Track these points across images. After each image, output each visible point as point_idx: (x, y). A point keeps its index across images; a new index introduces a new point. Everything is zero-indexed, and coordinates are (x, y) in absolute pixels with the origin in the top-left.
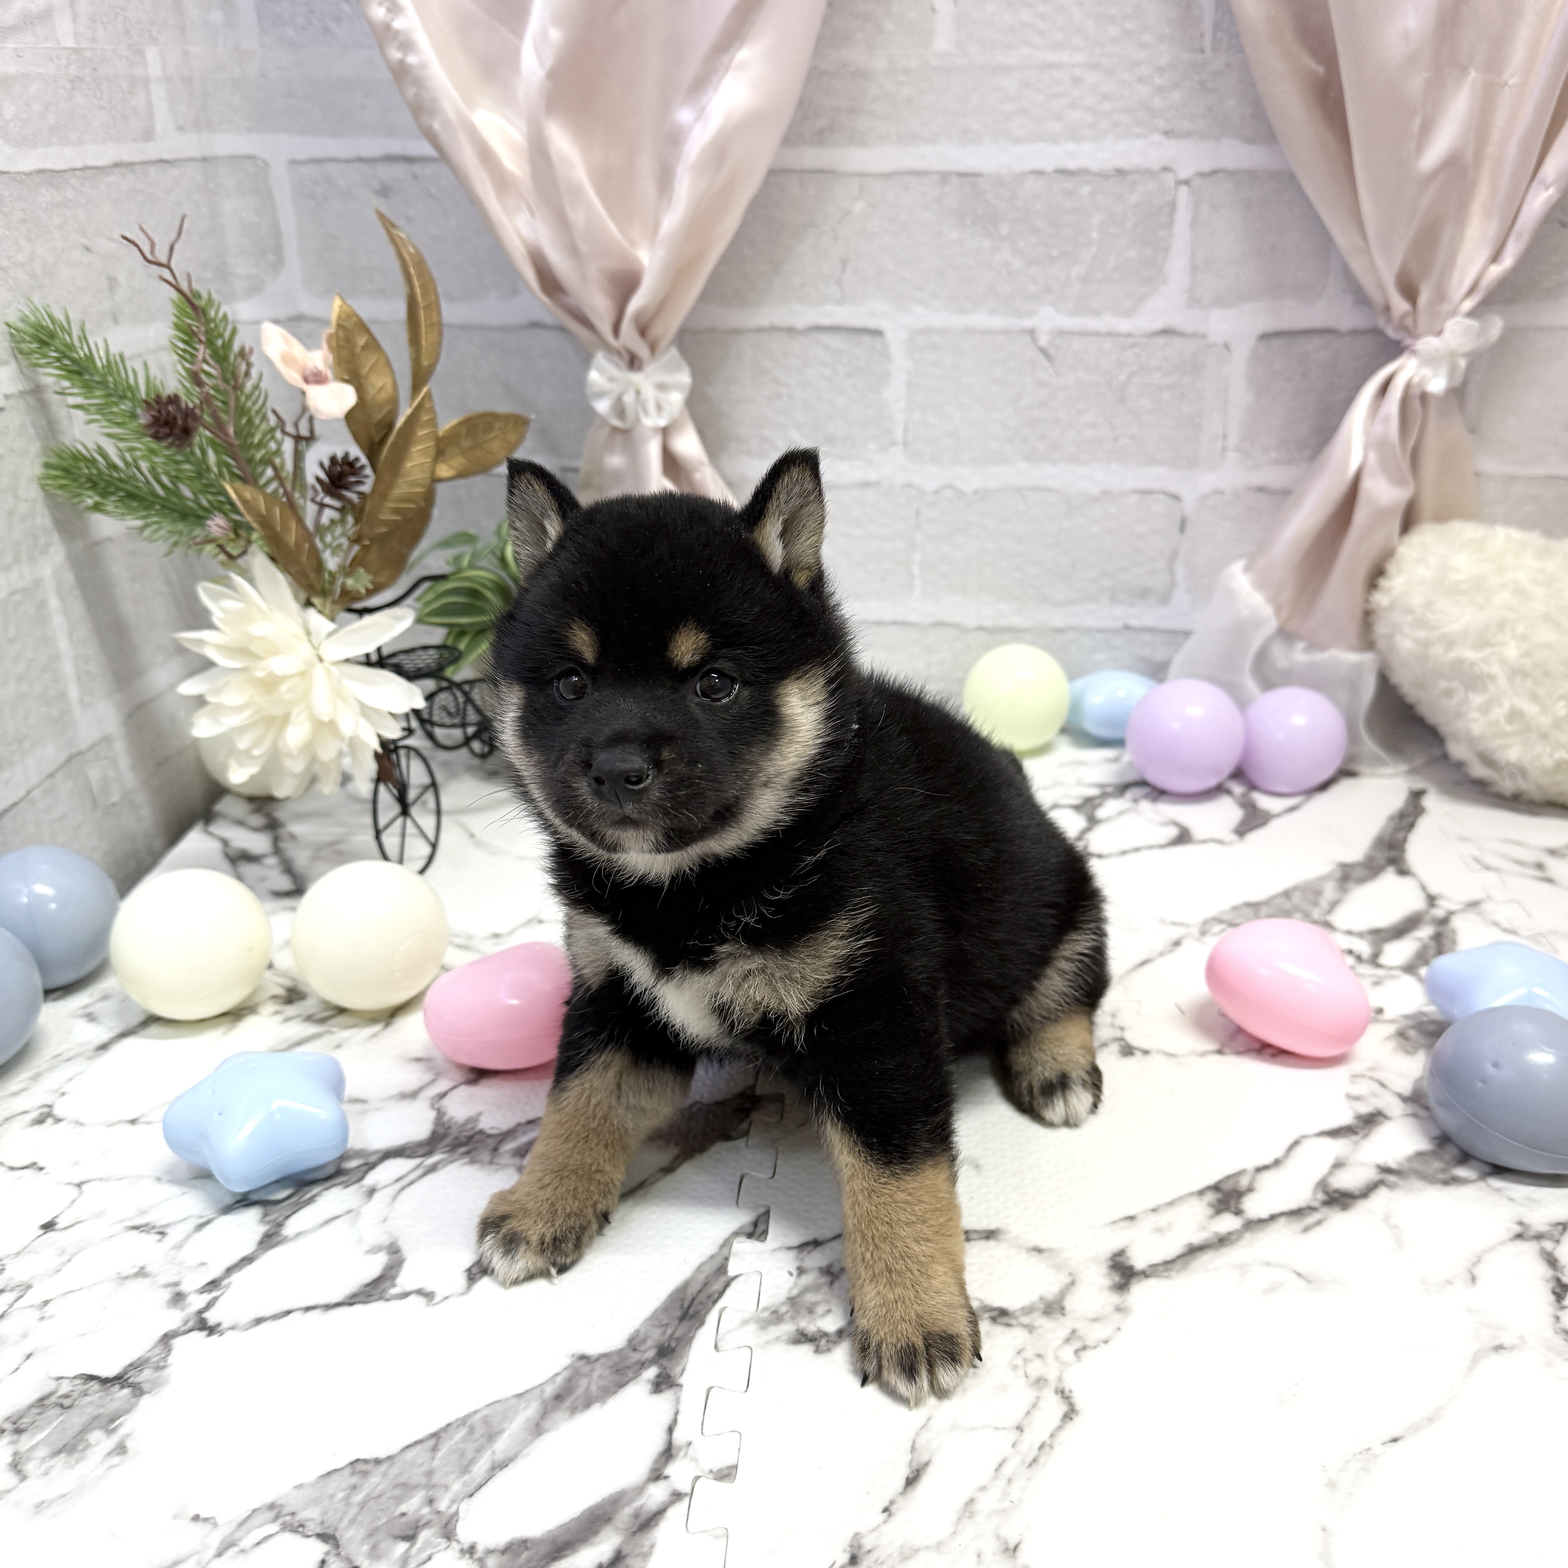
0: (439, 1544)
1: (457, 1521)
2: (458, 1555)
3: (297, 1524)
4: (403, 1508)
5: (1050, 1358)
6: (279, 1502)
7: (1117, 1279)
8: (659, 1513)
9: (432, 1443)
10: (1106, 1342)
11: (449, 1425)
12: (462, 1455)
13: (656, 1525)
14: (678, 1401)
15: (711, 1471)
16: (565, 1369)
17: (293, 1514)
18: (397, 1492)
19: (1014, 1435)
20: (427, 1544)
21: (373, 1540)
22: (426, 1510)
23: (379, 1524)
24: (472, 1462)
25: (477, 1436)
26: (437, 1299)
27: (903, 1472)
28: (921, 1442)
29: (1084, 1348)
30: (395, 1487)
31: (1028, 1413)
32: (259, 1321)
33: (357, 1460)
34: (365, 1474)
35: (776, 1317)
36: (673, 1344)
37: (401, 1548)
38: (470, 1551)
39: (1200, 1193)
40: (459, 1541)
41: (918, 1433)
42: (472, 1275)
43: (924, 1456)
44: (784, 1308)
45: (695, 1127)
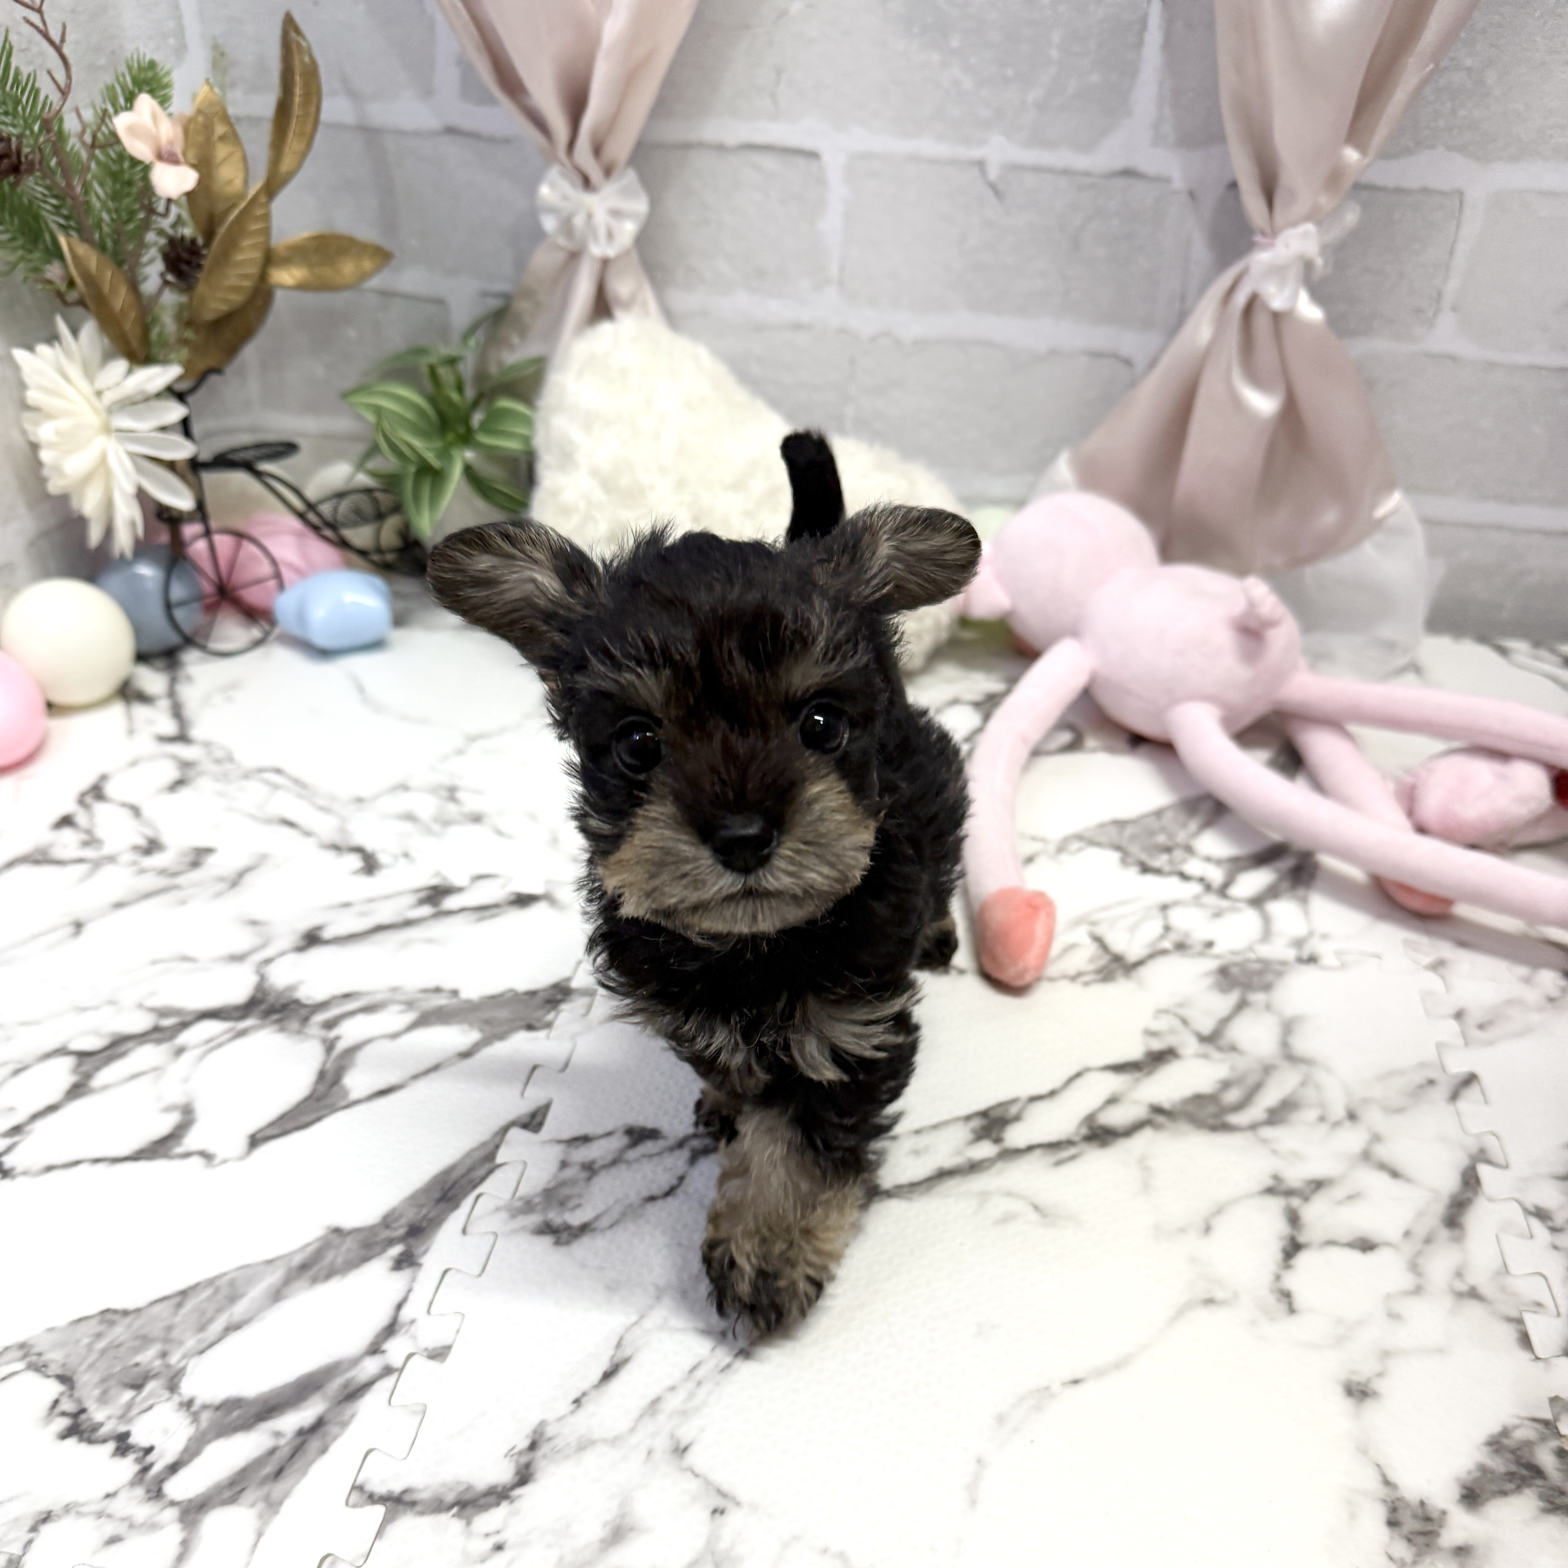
0: (160, 1396)
1: (184, 1375)
2: (177, 1407)
3: (41, 1364)
4: (139, 1359)
6: (31, 1342)
8: (367, 1386)
9: (178, 1299)
11: (198, 1284)
12: (203, 1313)
13: (362, 1396)
14: (413, 1280)
15: (426, 1349)
16: (318, 1240)
17: (40, 1354)
18: (137, 1343)
19: (716, 1339)
20: (151, 1395)
21: (106, 1385)
22: (158, 1363)
23: (114, 1371)
24: (211, 1320)
25: (220, 1297)
26: (218, 1160)
27: (603, 1365)
28: (628, 1338)
32: (50, 1169)
33: (109, 1310)
34: (112, 1323)
35: (527, 1206)
36: (424, 1224)
37: (128, 1395)
38: (188, 1404)
39: (968, 1118)
40: (180, 1394)
41: (628, 1329)
42: (255, 1141)
43: (627, 1352)
44: (537, 1200)
45: (503, 1014)
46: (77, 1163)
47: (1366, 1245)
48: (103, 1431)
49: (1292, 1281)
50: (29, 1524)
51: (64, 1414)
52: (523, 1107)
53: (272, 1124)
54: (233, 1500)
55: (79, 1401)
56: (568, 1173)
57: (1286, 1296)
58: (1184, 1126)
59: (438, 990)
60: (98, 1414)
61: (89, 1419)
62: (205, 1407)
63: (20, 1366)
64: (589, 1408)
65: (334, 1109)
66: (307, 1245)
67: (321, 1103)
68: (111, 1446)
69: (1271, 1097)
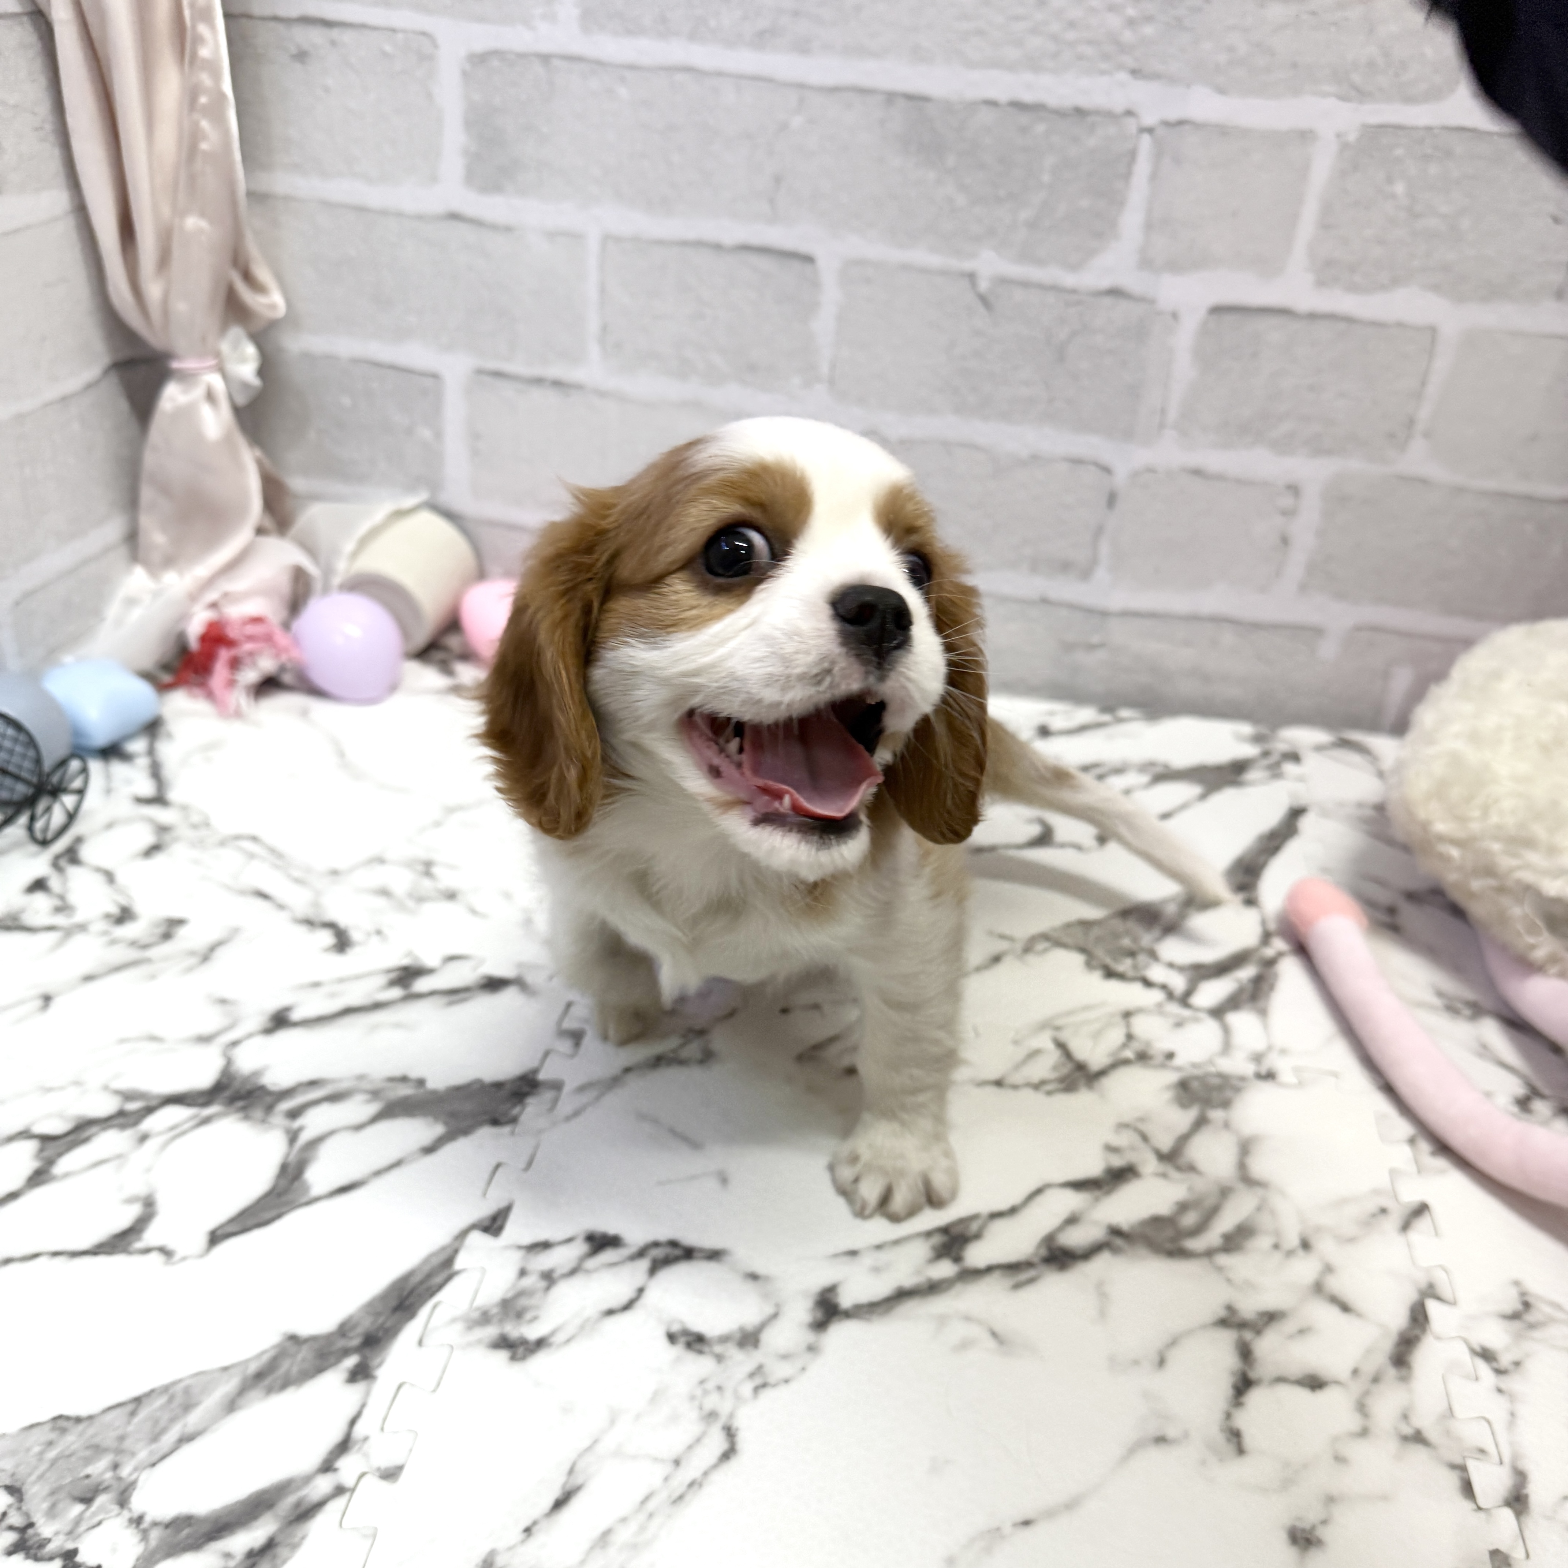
0: (110, 1511)
1: (134, 1489)
2: (126, 1524)
4: (89, 1470)
5: (728, 1394)
7: (819, 1315)
8: (319, 1506)
9: (130, 1407)
10: (787, 1381)
11: (152, 1391)
12: (156, 1422)
13: (313, 1517)
14: (367, 1394)
15: (379, 1469)
16: (274, 1347)
19: (668, 1468)
20: (101, 1509)
21: (55, 1498)
22: (109, 1475)
23: (64, 1483)
24: (164, 1430)
25: (174, 1405)
26: (177, 1257)
27: (555, 1493)
28: (580, 1465)
29: (764, 1385)
30: (88, 1448)
31: (690, 1447)
32: (9, 1260)
33: (60, 1417)
34: (64, 1431)
35: (484, 1318)
36: (380, 1334)
37: (77, 1510)
38: (138, 1521)
39: (928, 1234)
40: (130, 1510)
41: (581, 1455)
42: (215, 1238)
43: (578, 1480)
44: (495, 1311)
45: (468, 1106)
46: (36, 1256)
47: (1314, 1383)
48: (51, 1547)
49: (1242, 1420)
51: (11, 1528)
52: (484, 1210)
53: (232, 1221)
55: (27, 1515)
56: (529, 1281)
57: (1236, 1437)
58: (1143, 1251)
59: (404, 1079)
60: (45, 1529)
61: (37, 1535)
62: (155, 1524)
64: (540, 1538)
65: (294, 1206)
66: (263, 1353)
67: (284, 1199)
69: (1225, 1223)
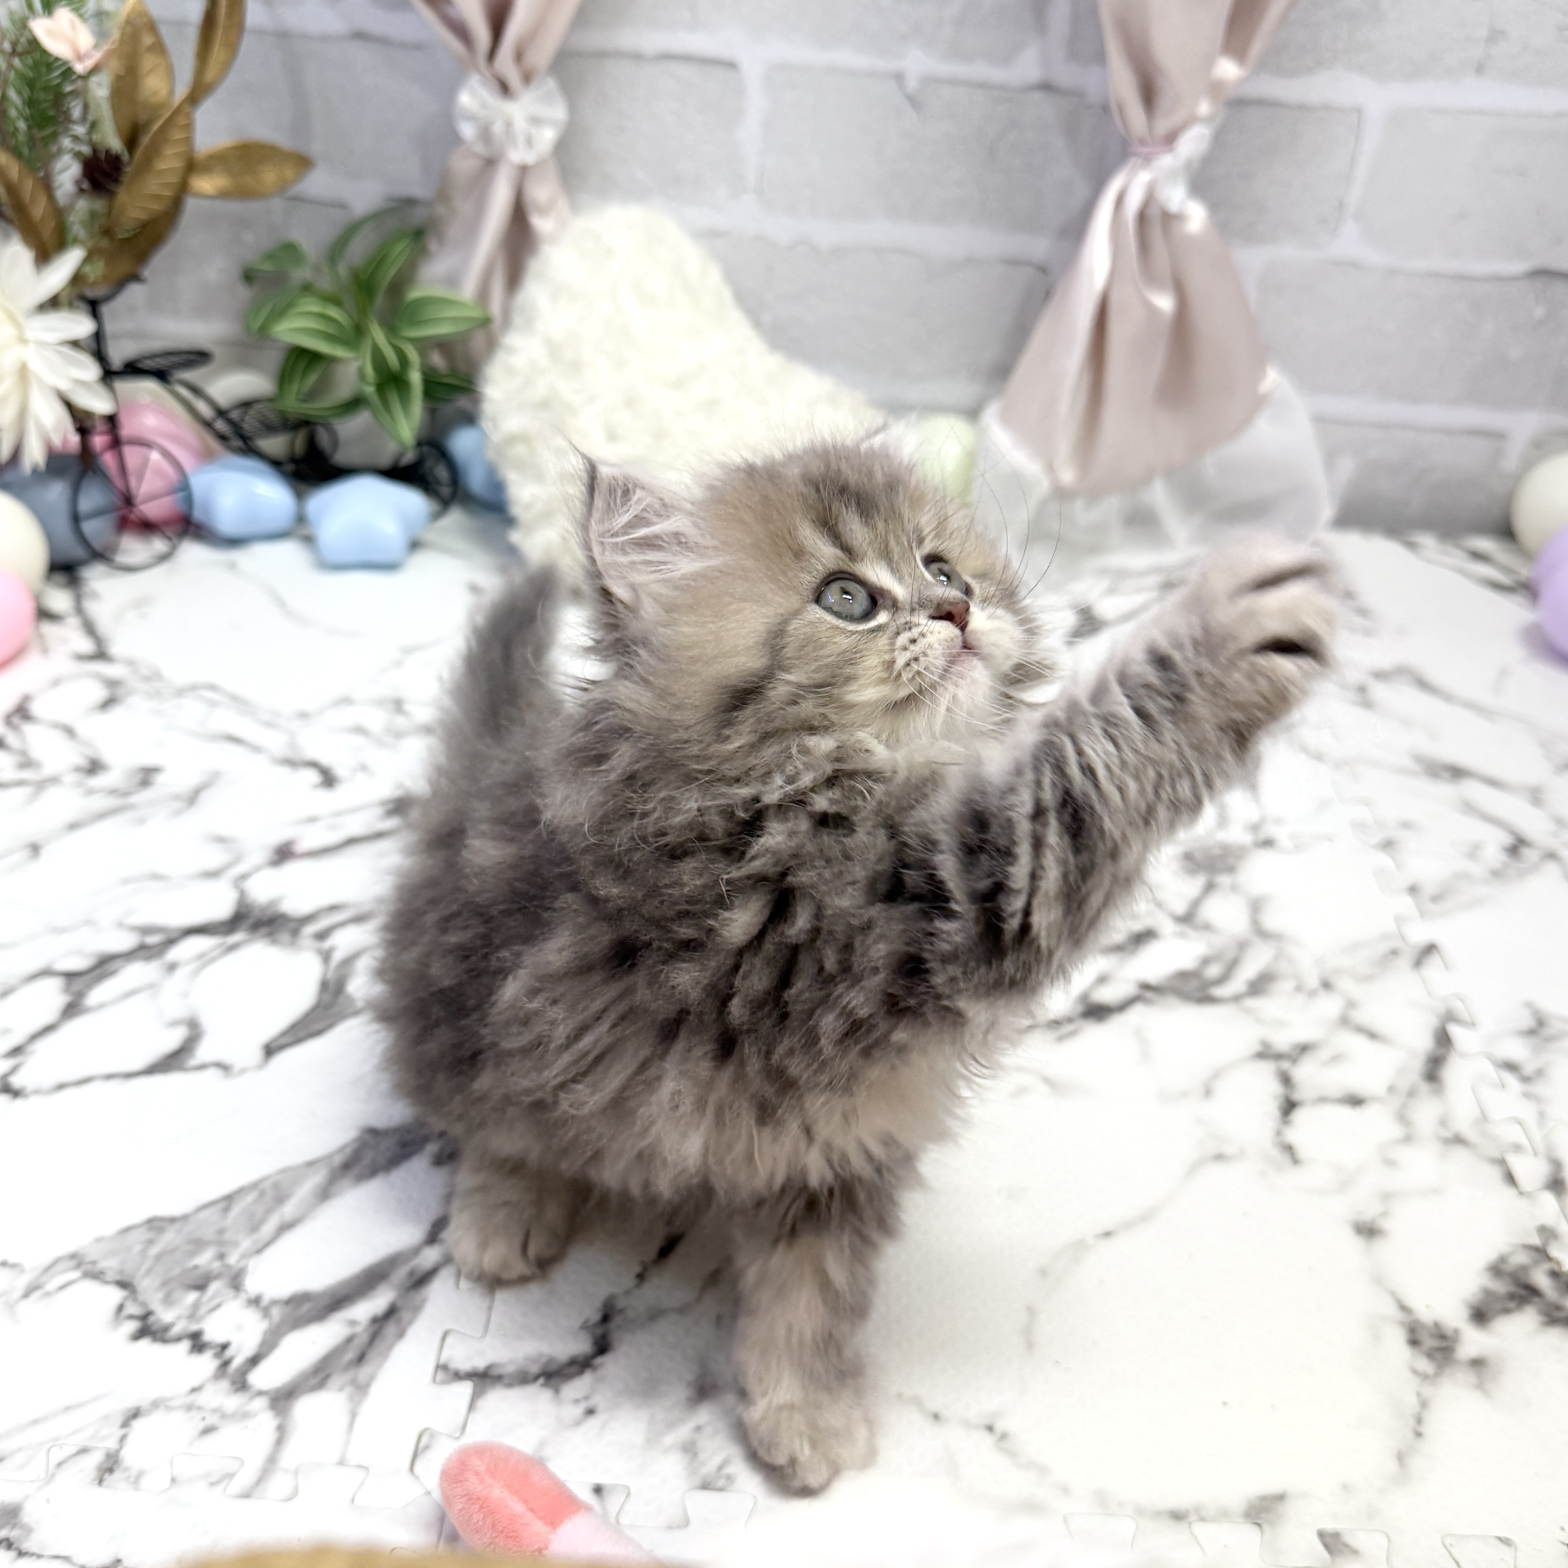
0: (225, 1295)
1: (245, 1275)
2: (244, 1305)
3: (97, 1272)
4: (196, 1261)
6: (82, 1252)
8: (430, 1275)
11: (242, 1189)
12: (252, 1215)
13: (429, 1282)
16: (355, 1140)
17: (94, 1263)
18: (191, 1247)
20: (216, 1294)
21: (167, 1288)
22: (217, 1264)
23: (174, 1275)
24: (261, 1222)
25: (267, 1199)
26: (235, 1070)
30: (189, 1242)
32: (60, 1087)
33: (153, 1219)
34: (161, 1231)
37: (192, 1296)
38: (255, 1302)
40: (246, 1292)
42: (271, 1050)
46: (86, 1081)
47: (1355, 1101)
48: (176, 1330)
49: (1293, 1135)
50: (119, 1420)
51: (131, 1317)
53: (284, 1033)
54: (320, 1385)
55: (144, 1306)
57: (1289, 1149)
58: (1172, 1000)
60: (165, 1315)
61: (159, 1321)
62: (274, 1302)
63: (75, 1275)
65: (342, 1017)
66: (344, 1146)
67: (329, 1012)
68: (186, 1345)
69: (1248, 971)
